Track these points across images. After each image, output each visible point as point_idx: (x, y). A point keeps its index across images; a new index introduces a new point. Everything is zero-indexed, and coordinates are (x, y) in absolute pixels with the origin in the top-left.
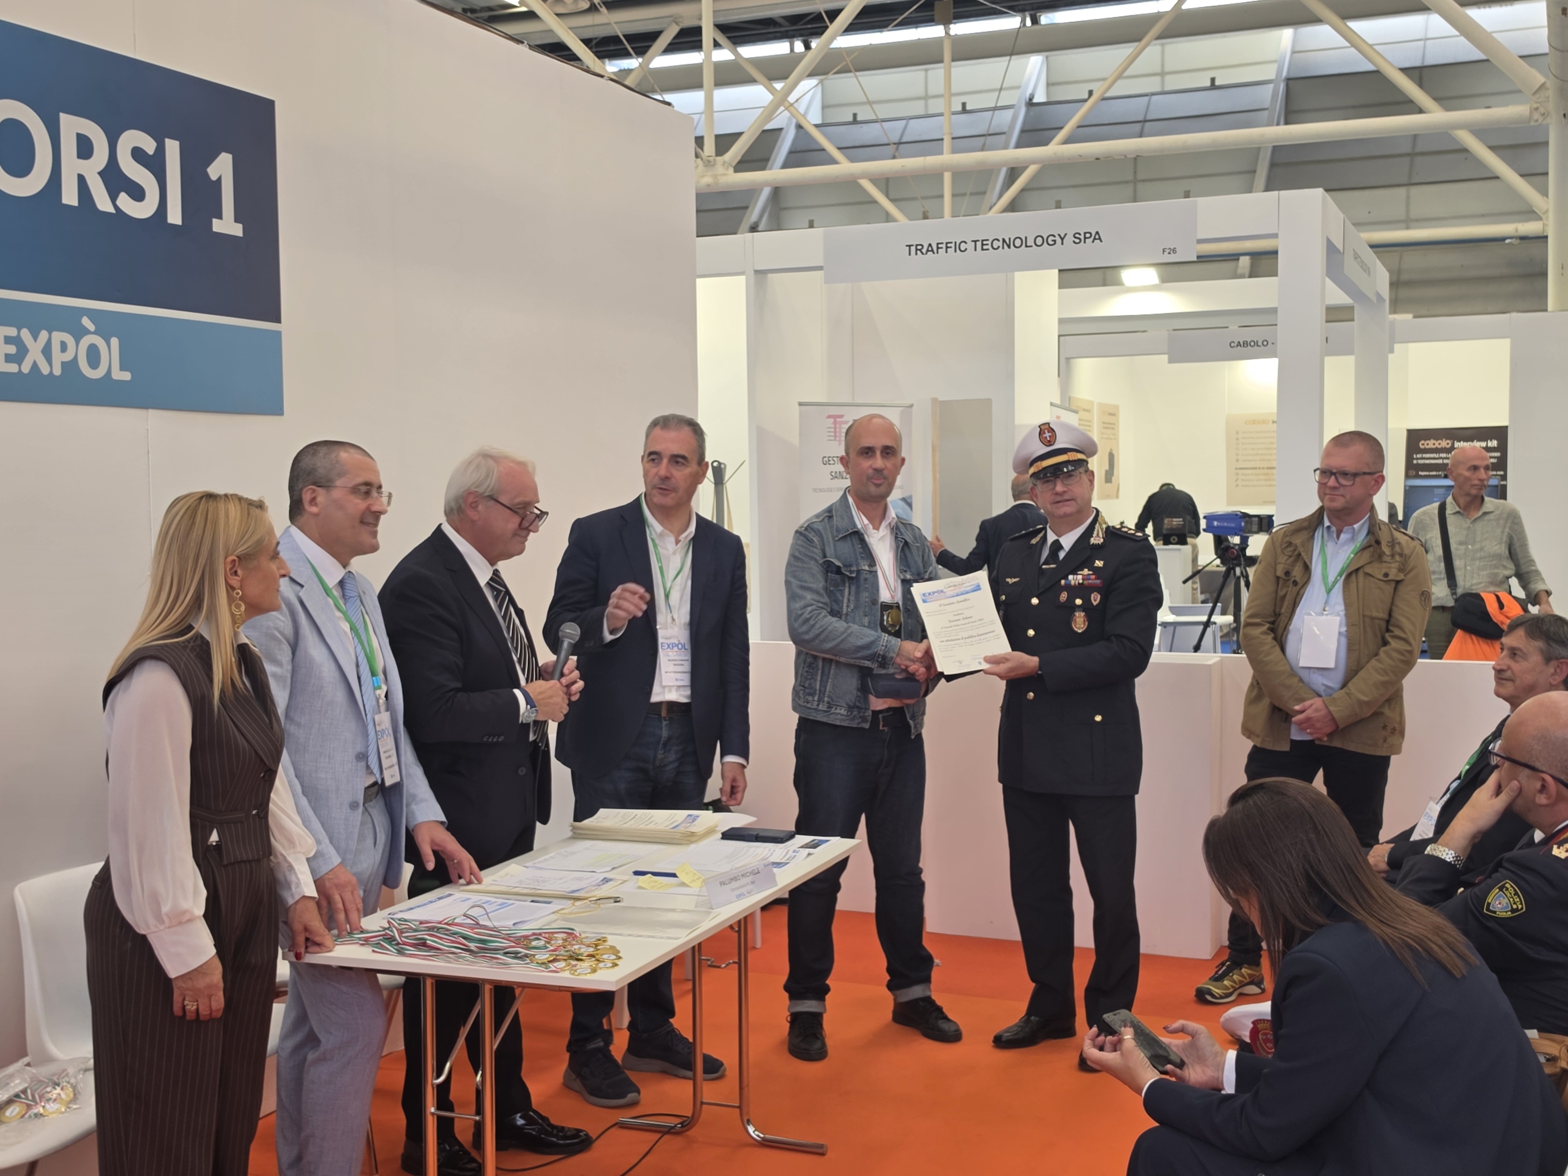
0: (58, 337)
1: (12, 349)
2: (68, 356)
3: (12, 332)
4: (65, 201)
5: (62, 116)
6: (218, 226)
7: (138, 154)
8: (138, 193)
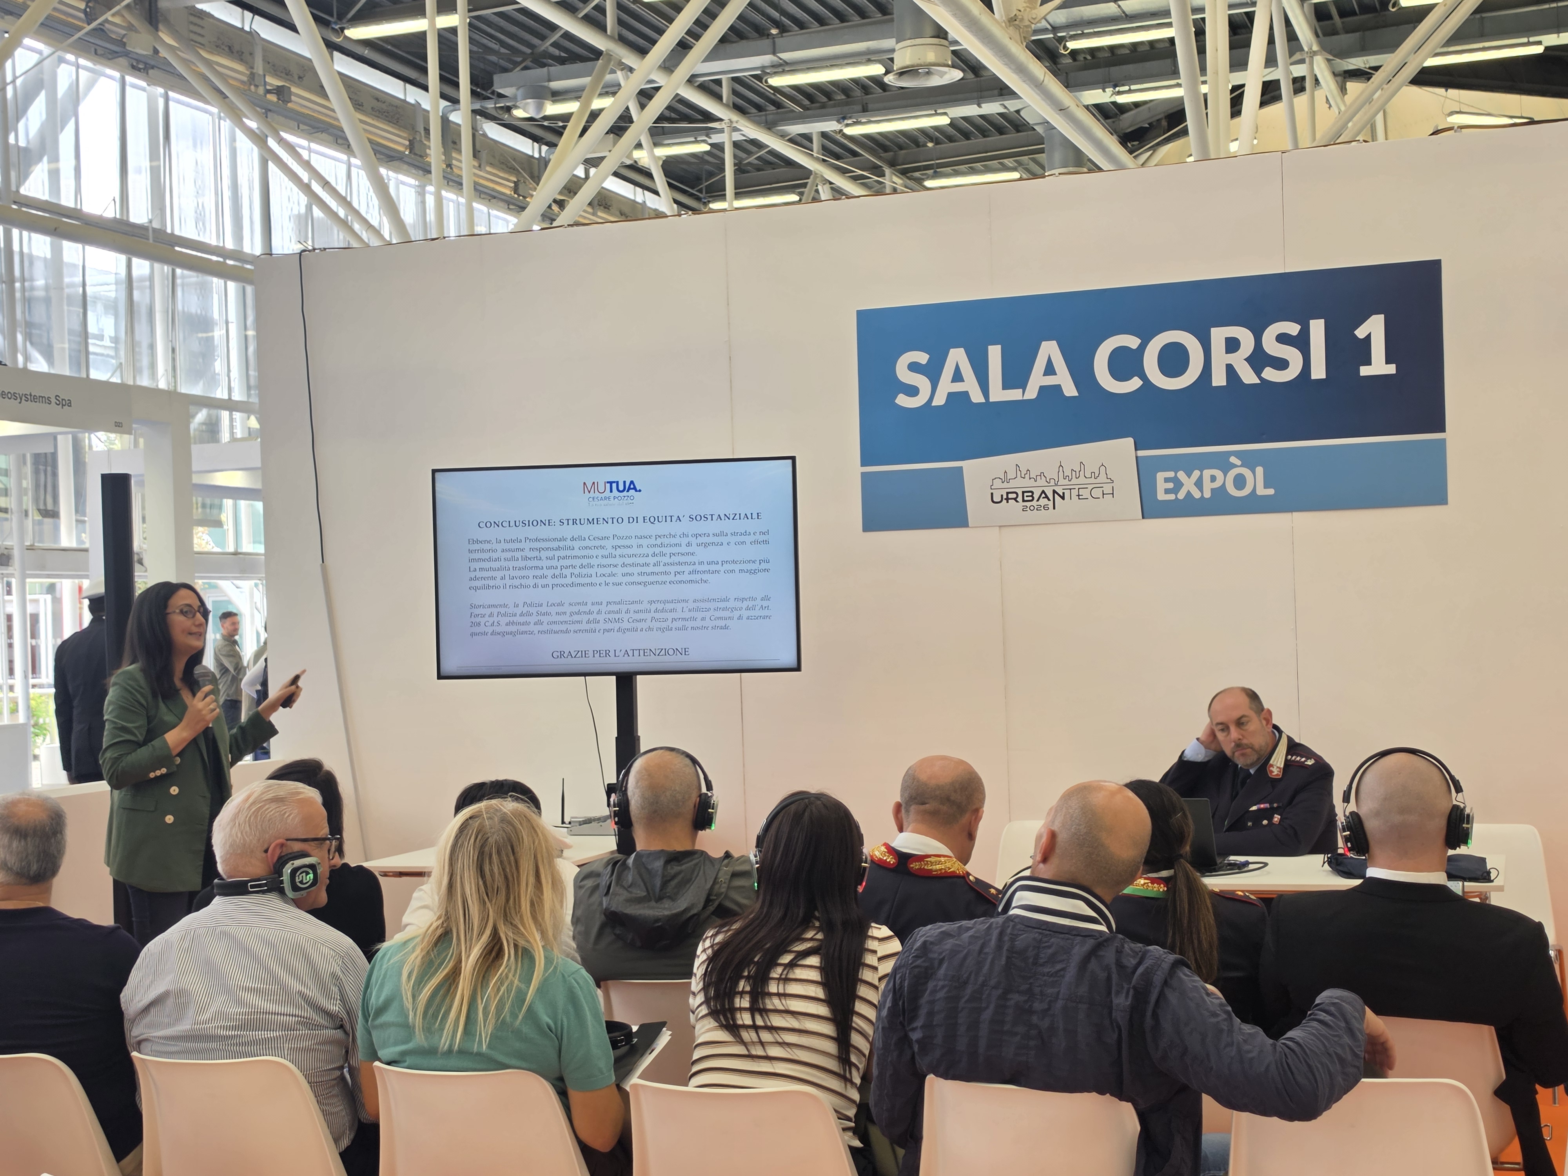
0: (1207, 473)
1: (1170, 485)
2: (1217, 484)
3: (1171, 474)
4: (1215, 383)
5: (1214, 331)
6: (1365, 371)
7: (1283, 339)
8: (1281, 364)
